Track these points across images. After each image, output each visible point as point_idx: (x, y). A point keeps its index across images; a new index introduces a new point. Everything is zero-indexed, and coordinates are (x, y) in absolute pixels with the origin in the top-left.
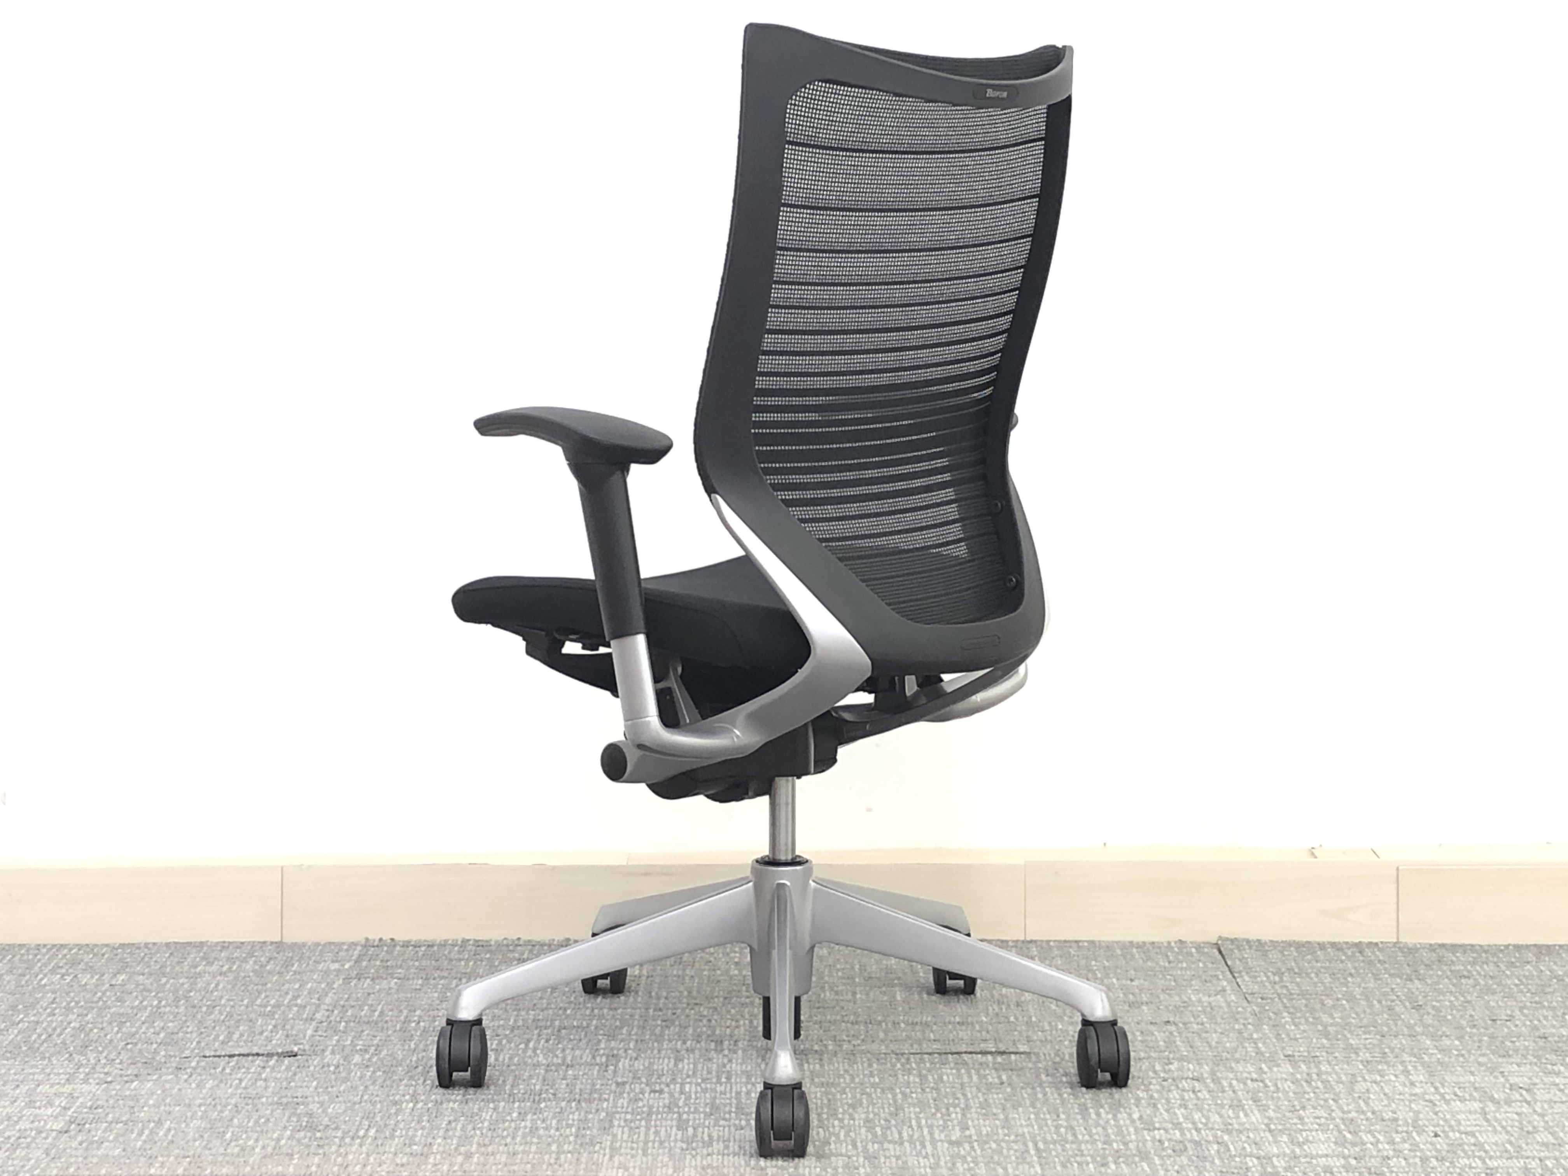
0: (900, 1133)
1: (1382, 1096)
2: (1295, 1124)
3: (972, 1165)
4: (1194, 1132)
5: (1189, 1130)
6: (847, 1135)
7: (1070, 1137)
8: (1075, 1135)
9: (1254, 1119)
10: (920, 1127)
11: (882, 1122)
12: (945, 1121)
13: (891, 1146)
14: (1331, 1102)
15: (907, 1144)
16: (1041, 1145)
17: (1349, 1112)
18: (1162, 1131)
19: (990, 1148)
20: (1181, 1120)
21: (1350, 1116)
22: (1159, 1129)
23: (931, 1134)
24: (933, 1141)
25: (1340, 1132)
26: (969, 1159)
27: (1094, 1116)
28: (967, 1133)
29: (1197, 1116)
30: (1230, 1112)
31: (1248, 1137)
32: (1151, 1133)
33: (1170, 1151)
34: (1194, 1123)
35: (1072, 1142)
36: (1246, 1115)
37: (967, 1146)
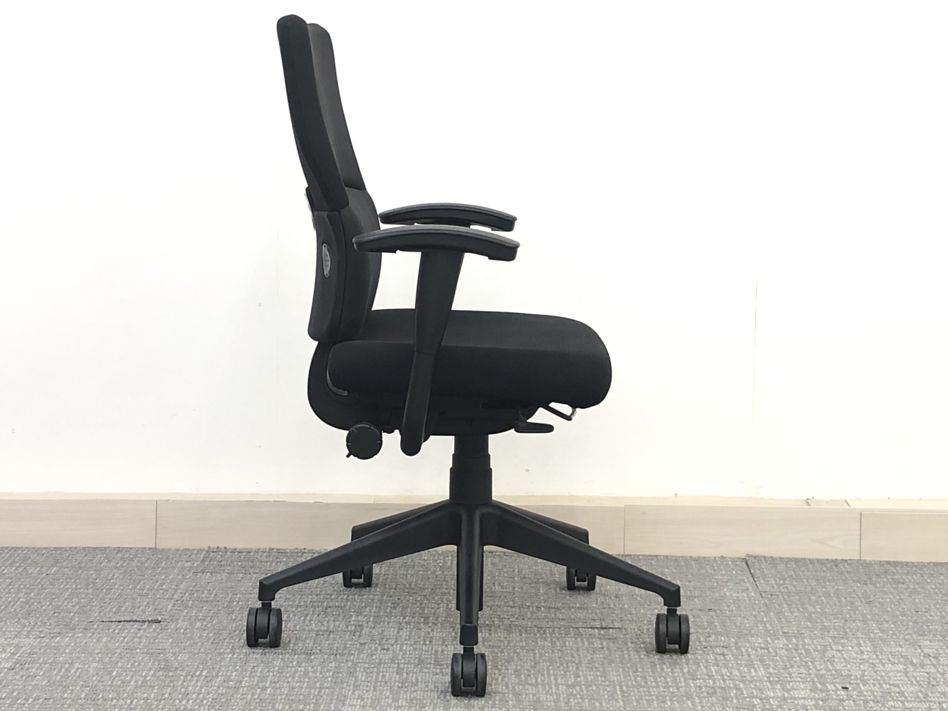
0: (536, 679)
1: (842, 660)
2: (786, 677)
3: (580, 700)
4: (721, 681)
5: (719, 680)
6: (503, 680)
7: (643, 684)
8: (646, 682)
9: (760, 674)
10: (549, 675)
11: (526, 672)
12: (565, 672)
13: (530, 687)
14: (810, 663)
15: (540, 686)
16: (625, 688)
17: (820, 670)
18: (701, 681)
19: (592, 690)
20: (714, 673)
21: (821, 672)
22: (700, 679)
23: (556, 680)
24: (557, 685)
25: (814, 683)
26: (578, 696)
27: (659, 670)
28: (579, 679)
29: (724, 671)
30: (746, 669)
31: (756, 685)
32: (695, 682)
33: (705, 694)
34: (722, 676)
35: (644, 687)
36: (756, 671)
37: (578, 688)
